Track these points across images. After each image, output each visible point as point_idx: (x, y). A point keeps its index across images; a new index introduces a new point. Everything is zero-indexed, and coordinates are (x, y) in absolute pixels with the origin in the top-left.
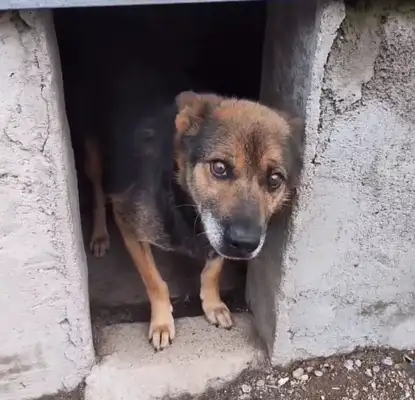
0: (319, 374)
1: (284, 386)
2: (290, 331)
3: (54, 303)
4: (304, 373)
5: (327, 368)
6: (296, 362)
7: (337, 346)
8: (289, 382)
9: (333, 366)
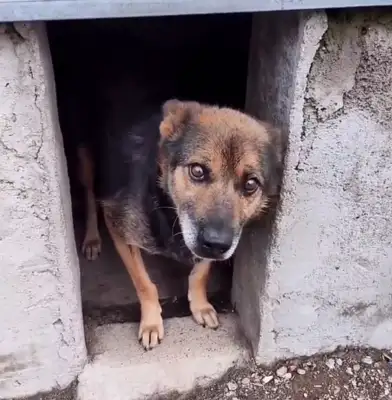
0: (301, 372)
1: (268, 384)
2: (274, 331)
3: (48, 304)
4: (288, 371)
5: (310, 367)
6: (280, 361)
7: (319, 345)
8: (273, 380)
9: (315, 365)
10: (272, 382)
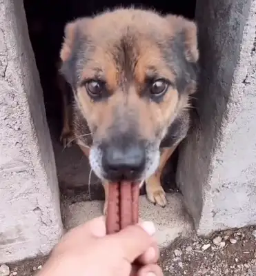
0: (234, 241)
1: (207, 250)
2: (213, 212)
3: (27, 196)
4: (223, 240)
5: (240, 236)
6: (216, 232)
7: (248, 220)
8: (210, 247)
9: (244, 236)
10: (209, 249)
